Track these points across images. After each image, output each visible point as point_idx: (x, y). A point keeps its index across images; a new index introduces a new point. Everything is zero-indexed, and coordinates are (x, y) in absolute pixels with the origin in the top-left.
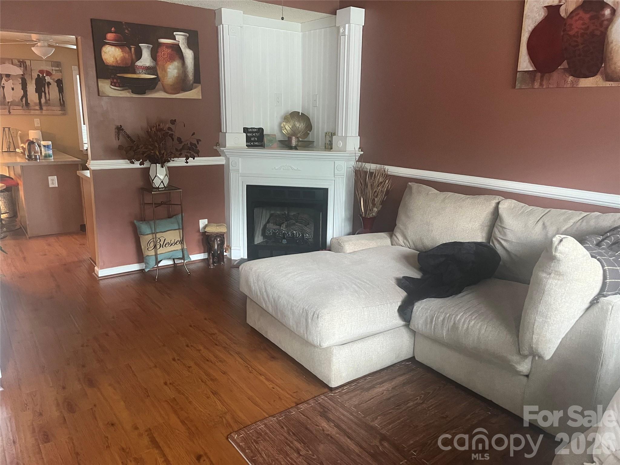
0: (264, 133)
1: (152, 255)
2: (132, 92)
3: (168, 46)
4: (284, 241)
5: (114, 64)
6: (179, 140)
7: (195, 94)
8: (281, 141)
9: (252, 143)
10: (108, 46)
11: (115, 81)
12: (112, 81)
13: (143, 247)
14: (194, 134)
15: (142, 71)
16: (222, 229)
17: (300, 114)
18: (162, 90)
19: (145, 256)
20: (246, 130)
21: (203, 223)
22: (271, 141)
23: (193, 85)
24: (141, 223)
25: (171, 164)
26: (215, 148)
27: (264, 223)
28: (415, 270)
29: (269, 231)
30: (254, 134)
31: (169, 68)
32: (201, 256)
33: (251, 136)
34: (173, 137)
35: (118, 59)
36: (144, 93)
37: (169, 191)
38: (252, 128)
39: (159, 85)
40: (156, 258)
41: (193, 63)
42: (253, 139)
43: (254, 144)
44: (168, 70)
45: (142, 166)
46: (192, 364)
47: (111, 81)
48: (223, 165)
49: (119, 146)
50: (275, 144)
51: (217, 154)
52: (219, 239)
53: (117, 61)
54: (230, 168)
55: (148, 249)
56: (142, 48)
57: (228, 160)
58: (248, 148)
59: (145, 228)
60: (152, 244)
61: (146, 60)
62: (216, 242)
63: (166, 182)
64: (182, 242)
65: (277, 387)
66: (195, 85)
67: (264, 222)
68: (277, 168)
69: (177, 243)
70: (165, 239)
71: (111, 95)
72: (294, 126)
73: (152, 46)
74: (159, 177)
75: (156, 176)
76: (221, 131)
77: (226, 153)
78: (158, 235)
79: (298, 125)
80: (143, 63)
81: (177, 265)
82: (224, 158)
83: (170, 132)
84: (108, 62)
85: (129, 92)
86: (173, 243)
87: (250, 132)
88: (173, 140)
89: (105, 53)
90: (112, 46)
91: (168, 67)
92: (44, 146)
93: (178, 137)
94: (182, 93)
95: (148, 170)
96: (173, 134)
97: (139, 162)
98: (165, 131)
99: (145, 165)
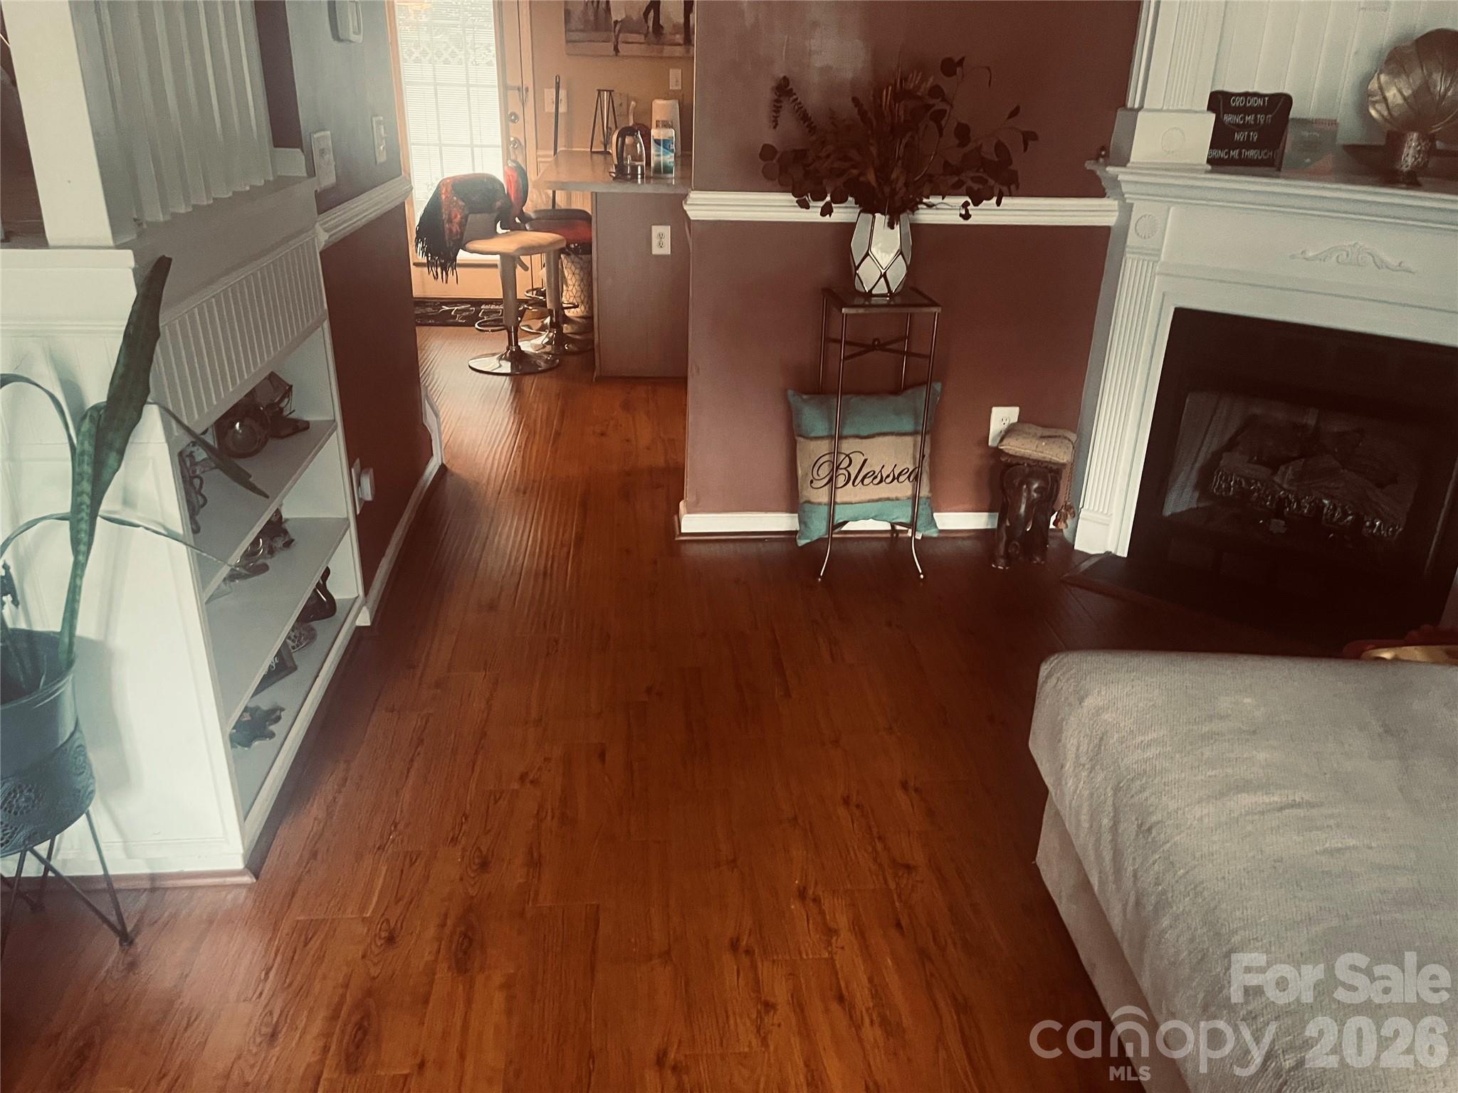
0: (1293, 114)
1: (820, 504)
4: (1278, 526)
6: (963, 133)
8: (1352, 149)
9: (1235, 153)
13: (800, 472)
14: (1015, 113)
16: (1056, 453)
19: (802, 501)
20: (1219, 101)
21: (1002, 417)
22: (1312, 147)
24: (805, 401)
25: (926, 216)
26: (1089, 165)
27: (1214, 448)
29: (1226, 480)
30: (1250, 118)
32: (977, 521)
33: (1238, 125)
34: (943, 123)
37: (905, 310)
38: (1246, 95)
40: (831, 516)
42: (1239, 136)
43: (1240, 154)
45: (827, 219)
48: (1108, 229)
50: (1327, 161)
51: (1093, 188)
52: (1036, 486)
54: (1128, 243)
55: (812, 482)
57: (1127, 210)
58: (1211, 172)
59: (813, 419)
60: (825, 471)
62: (1025, 494)
63: (898, 274)
64: (916, 478)
67: (1211, 444)
68: (1310, 254)
69: (901, 479)
70: (865, 460)
72: (1425, 87)
74: (875, 260)
75: (867, 254)
76: (1124, 105)
77: (1125, 188)
78: (847, 446)
79: (1441, 82)
81: (900, 535)
82: (1116, 203)
83: (940, 105)
86: (888, 476)
87: (1236, 111)
88: (941, 135)
92: (657, 142)
93: (959, 124)
95: (848, 229)
96: (943, 112)
97: (821, 204)
98: (920, 98)
99: (841, 214)
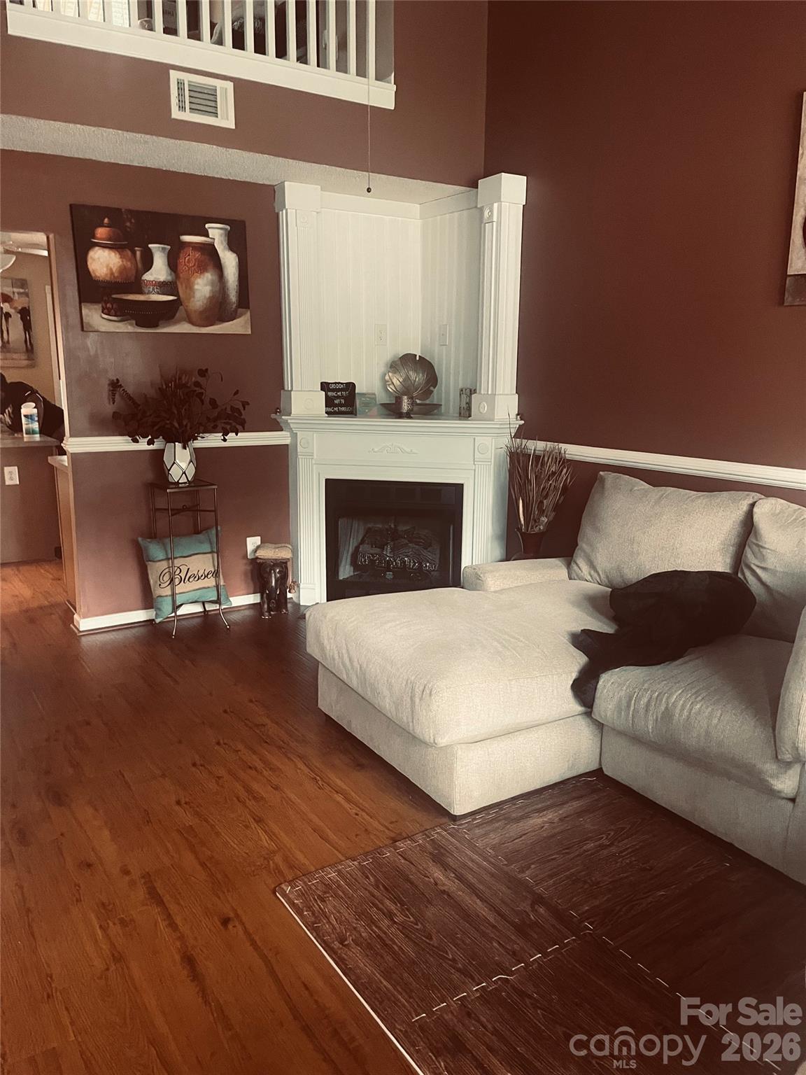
0: (357, 391)
1: (167, 596)
2: (136, 325)
3: (195, 246)
4: (389, 575)
5: (108, 279)
6: (213, 403)
7: (239, 326)
8: (384, 405)
9: (336, 409)
10: (97, 248)
11: (109, 305)
12: (105, 306)
13: (152, 582)
14: (237, 393)
15: (153, 289)
16: (283, 554)
17: (418, 358)
18: (185, 320)
19: (155, 597)
20: (325, 386)
21: (252, 542)
22: (366, 405)
23: (236, 312)
24: (149, 542)
25: (199, 443)
26: (273, 416)
27: (356, 544)
28: (605, 620)
29: (364, 557)
30: (339, 393)
31: (198, 284)
32: (250, 599)
33: (334, 396)
34: (203, 398)
35: (114, 270)
36: (156, 326)
37: (196, 488)
38: (336, 383)
39: (181, 313)
40: (174, 601)
41: (237, 275)
42: (337, 402)
43: (339, 409)
44: (196, 287)
45: (151, 447)
46: (222, 772)
47: (103, 307)
48: (287, 445)
49: (114, 413)
50: (375, 410)
51: (277, 427)
52: (278, 570)
53: (112, 273)
54: (298, 451)
55: (160, 585)
56: (153, 251)
57: (294, 436)
58: (328, 417)
59: (156, 551)
60: (167, 578)
61: (159, 271)
62: (273, 575)
63: (191, 472)
64: (216, 574)
65: (364, 814)
66: (240, 310)
67: (353, 544)
68: (376, 450)
69: (209, 576)
70: (188, 569)
71: (103, 329)
72: (407, 378)
73: (169, 247)
74: (179, 465)
75: (174, 463)
76: (283, 389)
77: (292, 426)
78: (177, 562)
79: (413, 375)
80: (155, 276)
81: (210, 613)
82: (289, 433)
83: (198, 390)
84: (98, 274)
85: (131, 325)
86: (202, 576)
87: (333, 390)
88: (203, 404)
89: (94, 260)
90: (105, 249)
91: (196, 282)
93: (211, 399)
94: (218, 325)
95: (160, 453)
96: (202, 393)
97: (147, 440)
98: (189, 387)
99: (157, 445)
